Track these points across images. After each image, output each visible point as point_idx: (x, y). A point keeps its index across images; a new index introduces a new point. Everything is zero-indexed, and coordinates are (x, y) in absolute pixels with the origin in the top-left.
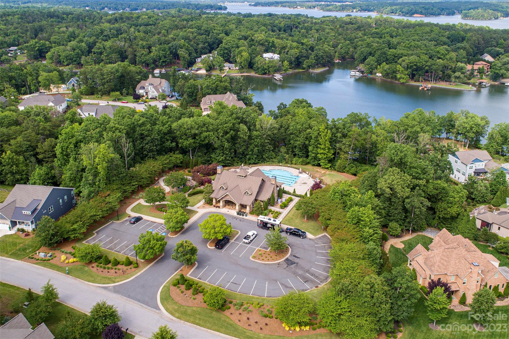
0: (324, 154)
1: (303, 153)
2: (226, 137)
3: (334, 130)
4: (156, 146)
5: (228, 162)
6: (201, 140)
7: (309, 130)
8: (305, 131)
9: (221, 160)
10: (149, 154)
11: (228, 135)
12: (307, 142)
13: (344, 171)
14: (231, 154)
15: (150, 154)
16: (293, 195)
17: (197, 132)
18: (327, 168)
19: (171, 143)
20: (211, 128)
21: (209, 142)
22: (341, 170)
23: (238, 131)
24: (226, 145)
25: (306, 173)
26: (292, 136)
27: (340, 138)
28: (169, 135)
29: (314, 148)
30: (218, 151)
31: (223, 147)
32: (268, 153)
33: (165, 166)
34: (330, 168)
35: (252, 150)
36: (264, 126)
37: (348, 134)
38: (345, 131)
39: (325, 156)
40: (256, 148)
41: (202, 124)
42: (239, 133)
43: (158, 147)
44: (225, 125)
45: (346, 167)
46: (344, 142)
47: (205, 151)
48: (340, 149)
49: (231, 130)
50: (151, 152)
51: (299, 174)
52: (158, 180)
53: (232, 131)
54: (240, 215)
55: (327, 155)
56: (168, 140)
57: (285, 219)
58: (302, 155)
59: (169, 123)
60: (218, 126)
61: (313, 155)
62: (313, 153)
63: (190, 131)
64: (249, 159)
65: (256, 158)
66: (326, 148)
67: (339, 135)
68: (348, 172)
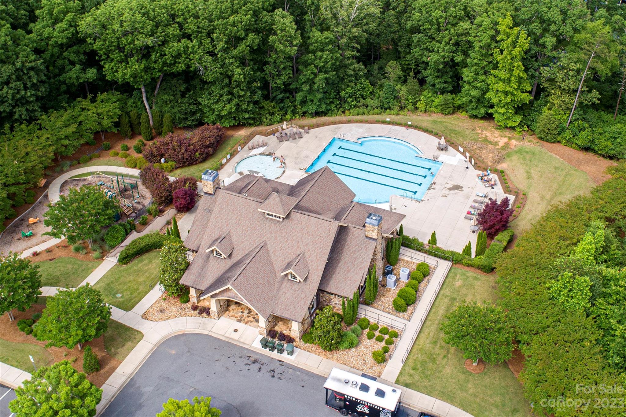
0: (506, 93)
1: (446, 82)
2: (235, 52)
3: (535, 26)
4: (35, 86)
5: (247, 116)
6: (165, 64)
7: (464, 25)
8: (454, 25)
9: (225, 113)
10: (17, 109)
11: (242, 47)
12: (459, 58)
13: (559, 138)
14: (253, 93)
15: (21, 112)
16: (430, 253)
17: (150, 41)
18: (513, 128)
19: (84, 70)
20: (192, 26)
21: (188, 67)
22: (549, 137)
23: (271, 31)
24: (238, 73)
25: (456, 147)
26: (416, 37)
27: (552, 50)
28: (75, 48)
29: (477, 74)
30: (216, 90)
31: (230, 78)
32: (353, 85)
33: (66, 142)
34: (518, 129)
35: (311, 82)
36: (342, 14)
37: (575, 39)
38: (567, 30)
39: (508, 100)
40: (321, 76)
41: (164, 18)
42: (271, 38)
43: (43, 89)
44: (231, 19)
45: (563, 130)
46: (564, 62)
47: (183, 88)
48: (552, 81)
49: (247, 31)
50: (23, 105)
51: (437, 152)
52: (46, 186)
53: (251, 36)
54: (272, 349)
55: (513, 95)
56: (73, 63)
57: (410, 361)
58: (443, 85)
59: (70, 16)
60: (211, 21)
61: (475, 93)
62: (476, 88)
63: (130, 39)
64: (304, 102)
65: (320, 101)
66: (513, 78)
67: (550, 41)
68: (569, 143)
